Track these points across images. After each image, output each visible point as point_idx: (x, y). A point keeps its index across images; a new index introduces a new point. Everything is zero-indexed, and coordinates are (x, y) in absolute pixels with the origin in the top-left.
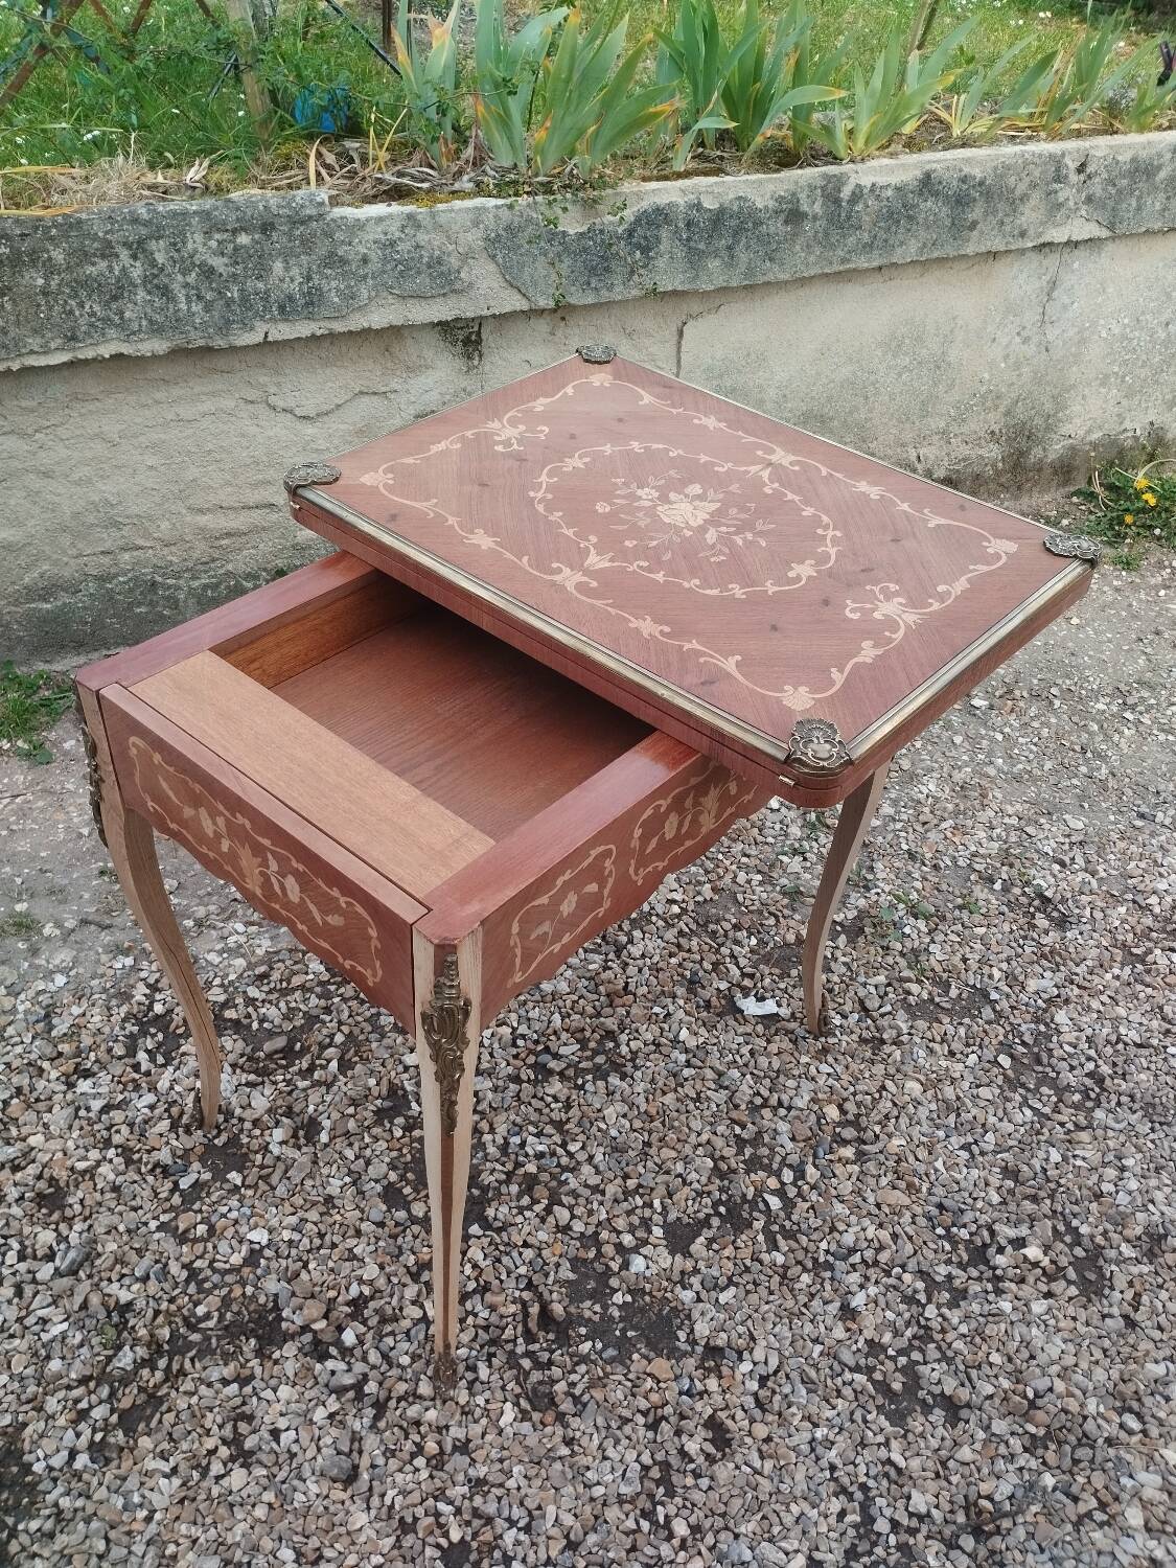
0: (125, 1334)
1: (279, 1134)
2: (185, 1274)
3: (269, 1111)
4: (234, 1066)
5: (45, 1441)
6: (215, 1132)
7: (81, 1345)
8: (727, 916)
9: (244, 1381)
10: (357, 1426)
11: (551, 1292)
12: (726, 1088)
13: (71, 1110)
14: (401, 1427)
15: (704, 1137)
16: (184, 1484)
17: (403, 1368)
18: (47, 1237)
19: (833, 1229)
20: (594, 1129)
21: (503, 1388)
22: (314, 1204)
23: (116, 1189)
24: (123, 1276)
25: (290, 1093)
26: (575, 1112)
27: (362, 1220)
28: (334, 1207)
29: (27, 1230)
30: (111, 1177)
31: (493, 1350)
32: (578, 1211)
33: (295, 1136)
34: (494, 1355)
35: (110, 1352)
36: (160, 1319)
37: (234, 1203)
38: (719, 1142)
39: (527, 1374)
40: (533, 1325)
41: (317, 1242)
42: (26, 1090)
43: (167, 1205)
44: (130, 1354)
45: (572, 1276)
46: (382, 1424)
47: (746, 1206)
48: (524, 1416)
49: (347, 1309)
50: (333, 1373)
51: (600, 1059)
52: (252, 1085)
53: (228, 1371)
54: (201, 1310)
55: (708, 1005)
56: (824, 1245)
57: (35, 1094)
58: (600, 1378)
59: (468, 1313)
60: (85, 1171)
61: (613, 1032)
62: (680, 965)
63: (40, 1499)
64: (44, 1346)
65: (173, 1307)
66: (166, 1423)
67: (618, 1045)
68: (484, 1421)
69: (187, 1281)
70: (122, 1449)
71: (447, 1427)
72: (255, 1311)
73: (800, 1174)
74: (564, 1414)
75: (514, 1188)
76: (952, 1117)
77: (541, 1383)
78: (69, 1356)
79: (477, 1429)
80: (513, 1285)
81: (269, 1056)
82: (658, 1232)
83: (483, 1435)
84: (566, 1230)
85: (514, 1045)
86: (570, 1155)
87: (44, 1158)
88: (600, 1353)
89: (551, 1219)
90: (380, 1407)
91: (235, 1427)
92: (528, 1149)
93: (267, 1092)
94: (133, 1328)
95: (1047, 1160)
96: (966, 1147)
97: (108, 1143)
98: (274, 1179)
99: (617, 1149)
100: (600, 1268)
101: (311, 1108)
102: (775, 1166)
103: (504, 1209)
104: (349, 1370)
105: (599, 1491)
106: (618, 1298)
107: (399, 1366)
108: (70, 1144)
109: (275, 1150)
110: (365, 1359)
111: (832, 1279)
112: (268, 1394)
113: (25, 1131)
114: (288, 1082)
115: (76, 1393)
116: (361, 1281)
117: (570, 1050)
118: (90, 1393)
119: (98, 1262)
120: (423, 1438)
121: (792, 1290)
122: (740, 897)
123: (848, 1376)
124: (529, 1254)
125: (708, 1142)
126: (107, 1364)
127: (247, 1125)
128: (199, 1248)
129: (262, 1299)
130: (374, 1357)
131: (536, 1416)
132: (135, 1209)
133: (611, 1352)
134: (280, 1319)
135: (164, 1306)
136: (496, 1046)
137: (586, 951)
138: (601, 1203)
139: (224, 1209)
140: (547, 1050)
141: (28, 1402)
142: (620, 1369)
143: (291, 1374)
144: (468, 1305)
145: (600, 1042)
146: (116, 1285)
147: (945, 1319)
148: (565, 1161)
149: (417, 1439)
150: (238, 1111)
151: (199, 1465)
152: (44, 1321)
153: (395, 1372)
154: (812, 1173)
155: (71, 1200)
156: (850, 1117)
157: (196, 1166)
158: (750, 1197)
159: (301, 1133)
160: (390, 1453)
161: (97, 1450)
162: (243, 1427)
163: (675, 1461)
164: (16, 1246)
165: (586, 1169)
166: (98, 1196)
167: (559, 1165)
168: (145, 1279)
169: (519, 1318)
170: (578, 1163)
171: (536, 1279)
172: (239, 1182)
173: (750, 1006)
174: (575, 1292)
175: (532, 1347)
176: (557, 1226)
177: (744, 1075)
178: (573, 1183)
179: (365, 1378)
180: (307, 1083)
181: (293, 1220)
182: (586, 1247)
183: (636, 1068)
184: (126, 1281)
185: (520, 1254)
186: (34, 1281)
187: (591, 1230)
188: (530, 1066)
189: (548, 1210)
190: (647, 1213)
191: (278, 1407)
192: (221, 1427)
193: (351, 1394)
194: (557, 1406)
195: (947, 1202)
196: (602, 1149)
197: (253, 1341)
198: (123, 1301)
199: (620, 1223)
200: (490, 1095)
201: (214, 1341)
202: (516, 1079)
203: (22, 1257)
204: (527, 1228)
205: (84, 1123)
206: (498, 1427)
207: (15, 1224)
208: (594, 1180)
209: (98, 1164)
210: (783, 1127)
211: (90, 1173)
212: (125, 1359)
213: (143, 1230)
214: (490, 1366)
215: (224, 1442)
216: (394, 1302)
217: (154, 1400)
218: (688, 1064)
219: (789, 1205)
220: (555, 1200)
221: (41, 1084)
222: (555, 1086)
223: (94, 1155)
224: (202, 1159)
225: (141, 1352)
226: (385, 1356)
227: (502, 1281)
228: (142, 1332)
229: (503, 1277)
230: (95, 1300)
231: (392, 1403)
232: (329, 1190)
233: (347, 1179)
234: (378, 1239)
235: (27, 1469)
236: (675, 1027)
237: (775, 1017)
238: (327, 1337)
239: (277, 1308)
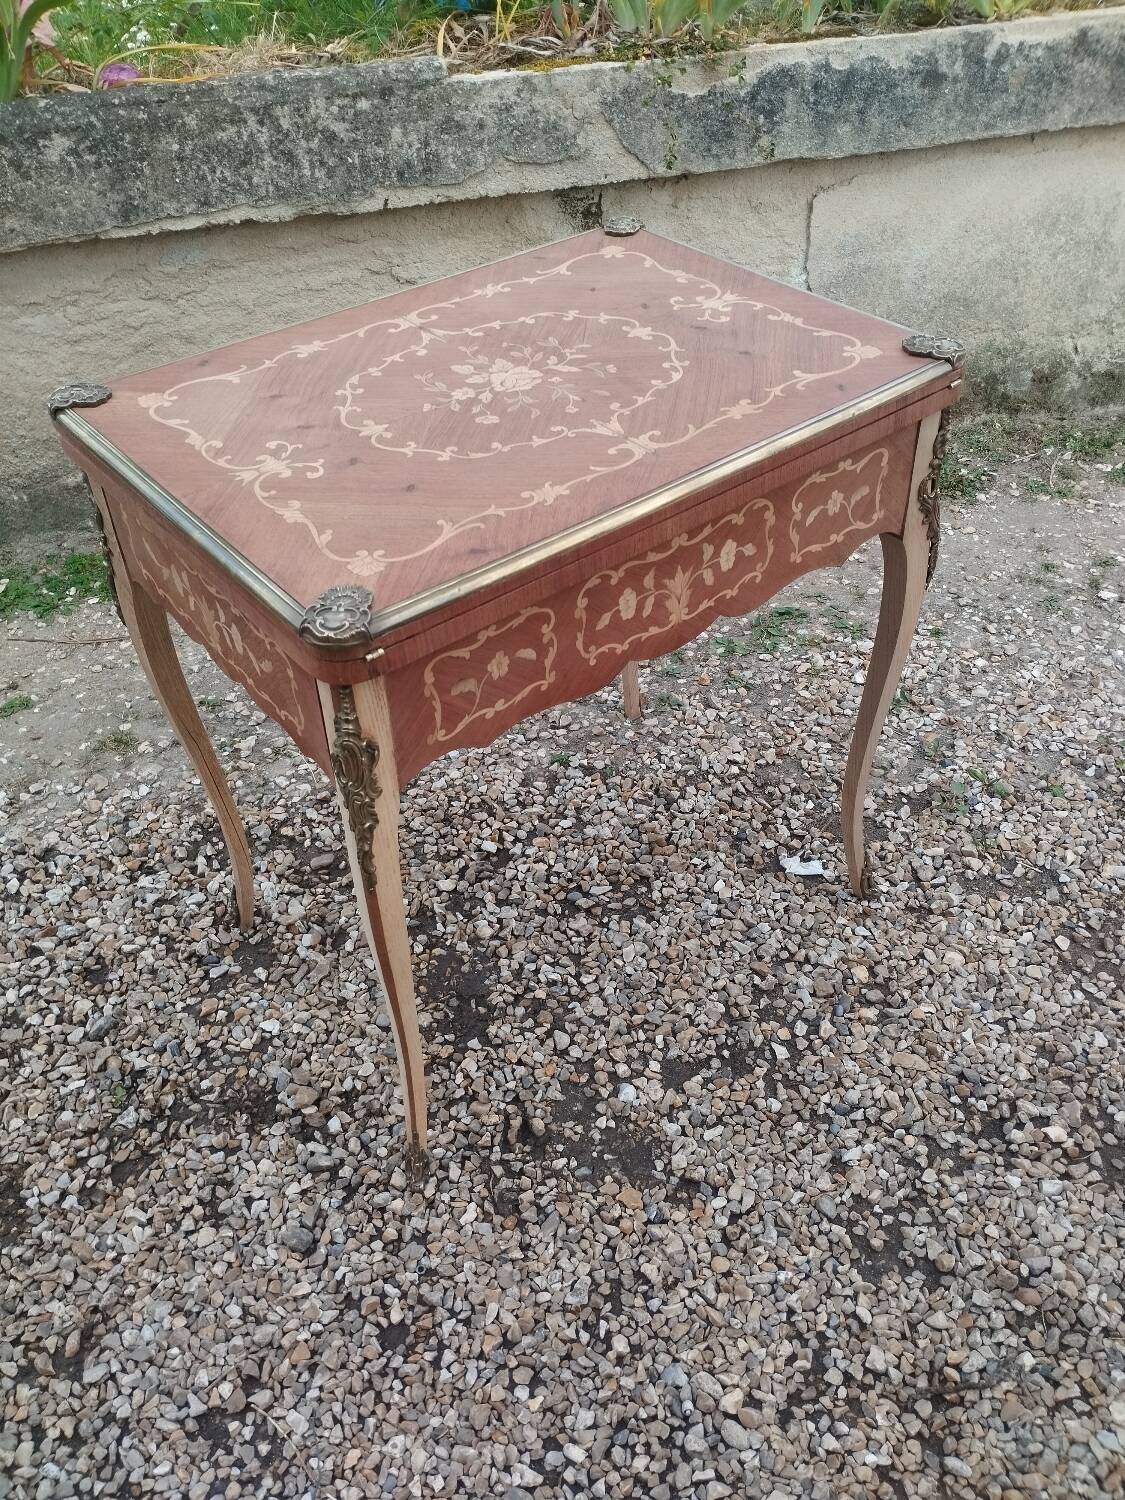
0: (134, 1097)
1: (308, 939)
2: (198, 1051)
3: (305, 918)
4: (280, 876)
5: (42, 1180)
6: (251, 932)
7: (93, 1101)
8: (788, 780)
9: (229, 1151)
10: (325, 1205)
11: (536, 1109)
12: (754, 940)
13: (128, 900)
14: (366, 1211)
15: (721, 983)
16: (156, 1235)
17: (379, 1158)
18: (84, 1005)
19: (839, 1084)
20: (610, 965)
21: (471, 1190)
22: (328, 1004)
23: (153, 972)
24: (143, 1046)
25: (326, 905)
26: (594, 947)
27: (369, 1023)
28: (346, 1009)
29: (68, 998)
30: (151, 960)
31: (468, 1153)
32: (578, 1038)
33: (323, 942)
34: (469, 1158)
35: (118, 1111)
36: (167, 1088)
37: (255, 995)
38: (735, 990)
39: (497, 1180)
40: (512, 1136)
41: (323, 1037)
42: (95, 881)
43: (196, 990)
44: (133, 1115)
45: (559, 1097)
46: (348, 1206)
47: (752, 1053)
48: (486, 1217)
49: (338, 1100)
50: (312, 1154)
51: (630, 902)
52: (292, 894)
53: (216, 1140)
54: (205, 1084)
55: (750, 861)
56: (826, 1098)
57: (101, 884)
58: (568, 1194)
59: (451, 1118)
60: (131, 953)
61: (648, 878)
62: (729, 822)
63: (27, 1230)
64: (60, 1098)
65: (181, 1079)
66: (152, 1178)
67: (650, 891)
68: (446, 1217)
69: (199, 1058)
70: (107, 1196)
71: (410, 1217)
72: (255, 1091)
73: (814, 1027)
74: (526, 1222)
75: (520, 1011)
76: (992, 992)
77: (508, 1190)
78: (80, 1109)
79: (437, 1223)
80: (500, 1097)
81: (315, 871)
82: (655, 1066)
83: (443, 1229)
84: (564, 1053)
85: (548, 881)
86: (582, 986)
87: (96, 938)
88: (572, 1171)
89: (550, 1042)
90: (351, 1190)
91: (214, 1190)
92: (541, 977)
93: (305, 902)
94: (142, 1092)
95: (1090, 1044)
96: (1002, 1022)
97: (155, 932)
98: (296, 979)
99: (630, 986)
100: (589, 1093)
101: (343, 920)
102: (790, 1018)
103: (506, 1028)
104: (329, 1154)
105: (544, 1297)
106: (602, 1123)
107: (376, 1156)
108: (122, 929)
109: (302, 953)
110: (345, 1146)
111: (828, 1132)
112: (250, 1165)
113: (85, 914)
114: (327, 895)
115: (78, 1142)
116: (356, 1076)
117: (601, 889)
118: (92, 1144)
119: (123, 1032)
120: (385, 1224)
121: (782, 1137)
122: (804, 763)
123: (825, 1226)
124: (521, 1071)
125: (724, 988)
126: (113, 1121)
127: (281, 929)
128: (216, 1030)
129: (263, 1082)
130: (354, 1145)
131: (497, 1219)
132: (166, 991)
133: (584, 1171)
134: (275, 1101)
135: (173, 1076)
136: (529, 880)
137: (636, 802)
138: (603, 1034)
139: (245, 1000)
140: (579, 888)
141: (36, 1145)
142: (590, 1188)
143: (274, 1150)
144: (453, 1111)
145: (633, 886)
146: (135, 1053)
147: (943, 1185)
148: (575, 990)
149: (379, 1224)
150: (275, 916)
151: (174, 1220)
152: (65, 1077)
153: (371, 1161)
154: (826, 1028)
155: (111, 977)
156: (880, 980)
157: (228, 959)
158: (757, 1044)
159: (329, 940)
160: (350, 1233)
161: (85, 1194)
162: (221, 1191)
163: (627, 1281)
164: (56, 1009)
165: (595, 1001)
166: (136, 976)
167: (568, 994)
168: (162, 1051)
169: (501, 1128)
170: (589, 994)
171: (523, 1094)
172: (263, 978)
173: (793, 865)
174: (560, 1112)
175: (506, 1156)
176: (555, 1048)
177: (773, 929)
178: (579, 1012)
179: (342, 1162)
180: (344, 897)
181: (305, 1015)
182: (579, 1072)
183: (664, 912)
184: (144, 1051)
185: (513, 1071)
186: (65, 1042)
187: (587, 1057)
188: (558, 902)
189: (549, 1034)
190: (648, 1047)
191: (255, 1178)
192: (200, 1188)
193: (326, 1175)
194: (520, 1213)
195: (968, 1073)
196: (614, 984)
197: (245, 1116)
198: (137, 1068)
199: (618, 1054)
200: (514, 923)
201: (211, 1112)
202: (544, 912)
203: (59, 1020)
204: (525, 1046)
205: (138, 912)
206: (458, 1224)
207: (60, 992)
208: (601, 1011)
209: (143, 948)
210: (804, 981)
211: (134, 955)
212: (129, 1118)
213: (170, 1009)
214: (462, 1168)
215: (201, 1202)
216: (382, 1098)
217: (146, 1157)
218: (719, 914)
219: (796, 1055)
220: (558, 1025)
221: (108, 876)
222: (581, 922)
223: (141, 940)
224: (235, 955)
225: (145, 1114)
226: (364, 1146)
227: (489, 1093)
228: (149, 1096)
229: (493, 1089)
230: (114, 1064)
231: (362, 1189)
232: (344, 993)
233: (363, 986)
234: (380, 1041)
235: (22, 1202)
236: (711, 878)
237: (818, 878)
238: (314, 1122)
239: (274, 1091)
